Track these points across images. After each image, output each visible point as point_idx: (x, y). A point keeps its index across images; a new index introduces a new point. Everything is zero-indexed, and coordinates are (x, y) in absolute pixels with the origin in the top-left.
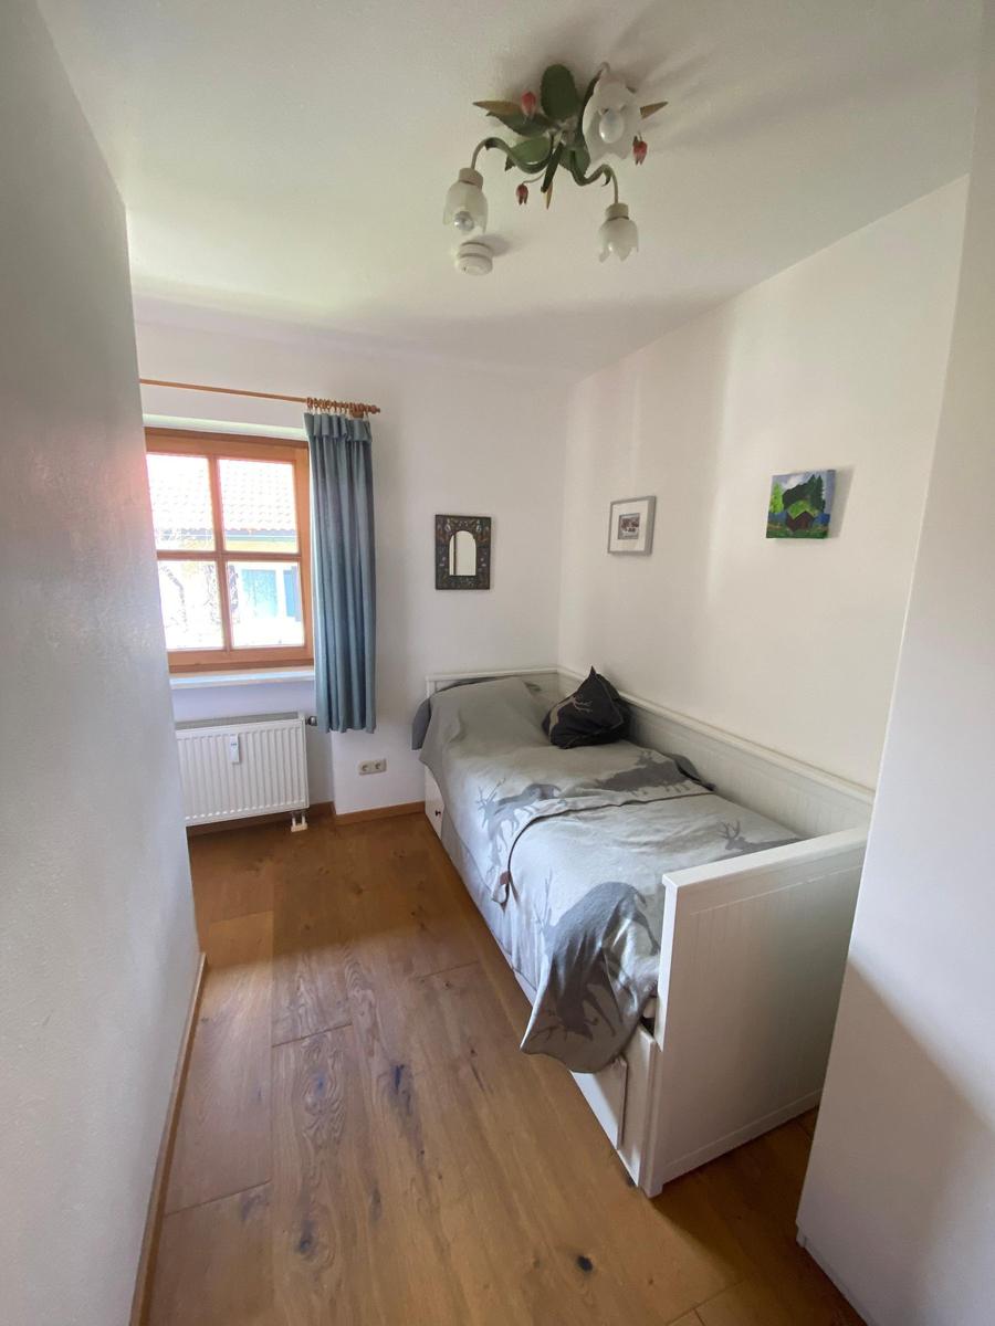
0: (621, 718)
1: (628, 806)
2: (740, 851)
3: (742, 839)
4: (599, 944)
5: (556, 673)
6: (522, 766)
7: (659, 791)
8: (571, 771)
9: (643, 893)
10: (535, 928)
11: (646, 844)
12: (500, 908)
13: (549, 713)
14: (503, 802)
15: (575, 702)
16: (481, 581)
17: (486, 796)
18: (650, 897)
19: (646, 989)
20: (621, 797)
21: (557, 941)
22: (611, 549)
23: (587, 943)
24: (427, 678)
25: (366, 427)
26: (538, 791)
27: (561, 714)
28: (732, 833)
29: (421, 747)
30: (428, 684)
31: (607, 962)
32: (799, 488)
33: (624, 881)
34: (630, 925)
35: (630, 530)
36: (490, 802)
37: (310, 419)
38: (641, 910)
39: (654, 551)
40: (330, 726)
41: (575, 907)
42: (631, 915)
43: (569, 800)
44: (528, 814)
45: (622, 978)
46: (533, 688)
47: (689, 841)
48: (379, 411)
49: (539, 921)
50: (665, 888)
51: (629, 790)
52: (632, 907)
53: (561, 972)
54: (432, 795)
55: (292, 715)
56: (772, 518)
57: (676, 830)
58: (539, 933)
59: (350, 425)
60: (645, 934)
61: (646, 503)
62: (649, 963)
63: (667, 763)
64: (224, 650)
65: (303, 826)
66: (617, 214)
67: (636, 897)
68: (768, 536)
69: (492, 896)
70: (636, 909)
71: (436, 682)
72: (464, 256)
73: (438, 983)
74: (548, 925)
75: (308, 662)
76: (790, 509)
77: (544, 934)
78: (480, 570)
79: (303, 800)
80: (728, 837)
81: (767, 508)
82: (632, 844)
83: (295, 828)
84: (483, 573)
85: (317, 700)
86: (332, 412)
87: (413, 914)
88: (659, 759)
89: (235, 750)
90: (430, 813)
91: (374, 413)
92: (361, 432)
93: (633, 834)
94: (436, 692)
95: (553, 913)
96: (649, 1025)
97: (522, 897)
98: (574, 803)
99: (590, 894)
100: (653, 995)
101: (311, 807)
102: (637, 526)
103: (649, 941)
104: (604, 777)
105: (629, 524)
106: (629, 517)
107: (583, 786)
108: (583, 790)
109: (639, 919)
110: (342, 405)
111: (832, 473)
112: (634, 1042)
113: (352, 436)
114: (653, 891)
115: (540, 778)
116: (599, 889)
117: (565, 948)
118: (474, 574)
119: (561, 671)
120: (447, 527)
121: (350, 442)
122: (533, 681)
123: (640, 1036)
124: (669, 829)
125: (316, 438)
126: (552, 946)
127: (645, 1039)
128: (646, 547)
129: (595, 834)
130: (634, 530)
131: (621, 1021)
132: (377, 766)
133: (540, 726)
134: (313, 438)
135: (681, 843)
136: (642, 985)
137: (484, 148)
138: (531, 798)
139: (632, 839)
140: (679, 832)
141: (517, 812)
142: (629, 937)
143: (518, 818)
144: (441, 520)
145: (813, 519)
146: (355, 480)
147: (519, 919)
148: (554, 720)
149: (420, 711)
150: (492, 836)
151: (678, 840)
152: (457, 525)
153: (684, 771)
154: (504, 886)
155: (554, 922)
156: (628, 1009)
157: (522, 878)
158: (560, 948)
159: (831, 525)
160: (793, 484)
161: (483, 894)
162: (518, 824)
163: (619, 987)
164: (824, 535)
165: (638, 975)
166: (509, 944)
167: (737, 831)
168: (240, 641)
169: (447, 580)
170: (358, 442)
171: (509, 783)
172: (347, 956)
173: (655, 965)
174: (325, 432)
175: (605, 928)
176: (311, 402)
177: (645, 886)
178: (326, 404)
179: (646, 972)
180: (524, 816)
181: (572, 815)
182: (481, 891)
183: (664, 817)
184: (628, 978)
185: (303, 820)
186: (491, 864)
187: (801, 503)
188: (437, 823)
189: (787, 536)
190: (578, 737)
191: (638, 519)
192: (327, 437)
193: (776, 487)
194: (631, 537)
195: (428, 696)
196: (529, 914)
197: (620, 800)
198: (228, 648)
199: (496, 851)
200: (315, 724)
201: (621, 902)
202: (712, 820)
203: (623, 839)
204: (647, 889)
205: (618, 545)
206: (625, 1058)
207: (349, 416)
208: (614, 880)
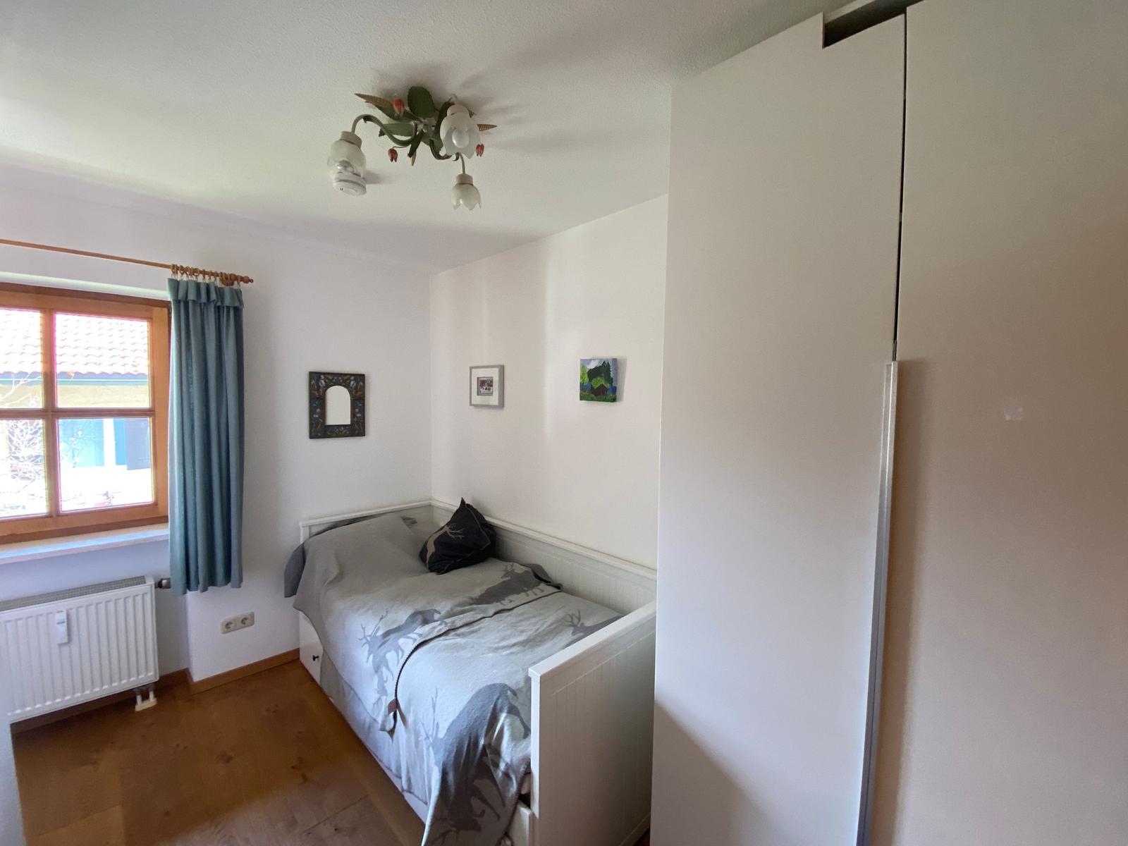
0: (488, 539)
1: (498, 615)
2: (582, 634)
3: (583, 624)
4: (482, 742)
5: (430, 506)
6: (401, 598)
7: (522, 597)
8: (448, 594)
9: (514, 687)
10: (424, 745)
11: (514, 645)
12: (387, 736)
13: (426, 544)
14: (387, 634)
15: (449, 531)
16: (357, 428)
17: (369, 631)
18: (520, 690)
19: (522, 769)
20: (492, 609)
21: (445, 750)
22: (473, 402)
23: (471, 744)
24: (301, 524)
25: (237, 294)
26: (420, 618)
27: (437, 543)
28: (576, 621)
29: (295, 594)
30: (302, 530)
31: (489, 756)
32: (596, 368)
33: (498, 681)
34: (506, 717)
35: (486, 389)
36: (374, 637)
37: (175, 285)
38: (513, 702)
39: (505, 405)
40: (188, 586)
41: (458, 717)
42: (506, 710)
43: (448, 620)
44: (411, 641)
45: (502, 766)
46: (410, 522)
47: (546, 635)
48: (251, 281)
49: (427, 738)
50: (531, 678)
51: (498, 601)
52: (506, 703)
53: (451, 777)
54: (308, 639)
55: (140, 580)
56: (583, 387)
57: (536, 627)
58: (428, 749)
59: (220, 292)
60: (518, 722)
61: (497, 370)
62: (523, 745)
63: (526, 572)
64: (49, 516)
65: (152, 700)
66: (464, 182)
67: (509, 692)
68: (581, 400)
69: (379, 727)
70: (510, 703)
71: (310, 527)
72: (341, 181)
73: (326, 830)
74: (436, 739)
75: (163, 519)
76: (594, 381)
77: (433, 748)
78: (355, 419)
79: (151, 674)
80: (573, 625)
81: (578, 381)
82: (504, 648)
83: (141, 705)
84: (358, 423)
85: (172, 560)
86: (200, 279)
87: (293, 767)
88: (519, 569)
89: (63, 628)
90: (305, 659)
91: (246, 282)
92: (232, 298)
93: (503, 639)
94: (310, 537)
95: (441, 726)
96: (525, 799)
97: (410, 719)
98: (453, 622)
99: (470, 702)
100: (528, 772)
101: (161, 678)
102: (492, 386)
103: (521, 727)
104: (477, 592)
105: (485, 384)
106: (485, 379)
107: (459, 605)
108: (459, 609)
109: (513, 711)
110: (212, 274)
111: (615, 360)
112: (516, 818)
113: (222, 302)
114: (522, 684)
115: (419, 606)
116: (479, 693)
117: (453, 755)
118: (348, 422)
119: (433, 503)
120: (319, 384)
121: (219, 307)
122: (408, 515)
123: (519, 810)
124: (530, 628)
125: (182, 302)
126: (441, 756)
127: (525, 812)
128: (499, 402)
129: (472, 647)
130: (489, 389)
131: (504, 805)
132: (244, 621)
133: (418, 557)
134: (177, 302)
135: (539, 639)
136: (519, 767)
137: (362, 120)
138: (415, 625)
139: (504, 643)
140: (538, 629)
141: (402, 641)
142: (506, 728)
143: (402, 647)
144: (315, 377)
145: (607, 389)
146: (224, 340)
147: (408, 740)
148: (431, 549)
149: (294, 557)
150: (377, 669)
151: (537, 636)
152: (331, 381)
153: (539, 576)
154: (392, 713)
155: (441, 735)
156: (508, 791)
157: (409, 701)
158: (448, 756)
159: (617, 393)
160: (592, 366)
161: (369, 728)
162: (403, 651)
163: (500, 774)
164: (614, 400)
165: (514, 759)
166: (399, 768)
167: (579, 619)
168: (69, 504)
169: (320, 429)
170: (228, 308)
171: (391, 616)
172: (218, 833)
173: (528, 746)
174: (192, 296)
175: (485, 727)
176: (175, 269)
177: (514, 681)
178: (194, 271)
179: (521, 754)
180: (407, 644)
181: (452, 633)
182: (367, 726)
183: (527, 619)
184: (507, 764)
185: (151, 695)
186: (377, 696)
187: (599, 378)
188: (314, 669)
189: (592, 399)
190: (453, 562)
191: (492, 381)
192: (194, 301)
193: (583, 367)
194: (487, 394)
195: (302, 542)
196: (417, 734)
197: (491, 612)
198: (55, 513)
199: (382, 684)
200: (168, 586)
201: (498, 699)
202: (561, 614)
203: (496, 645)
204: (517, 683)
205: (477, 399)
206: (510, 838)
207: (218, 283)
208: (490, 683)
